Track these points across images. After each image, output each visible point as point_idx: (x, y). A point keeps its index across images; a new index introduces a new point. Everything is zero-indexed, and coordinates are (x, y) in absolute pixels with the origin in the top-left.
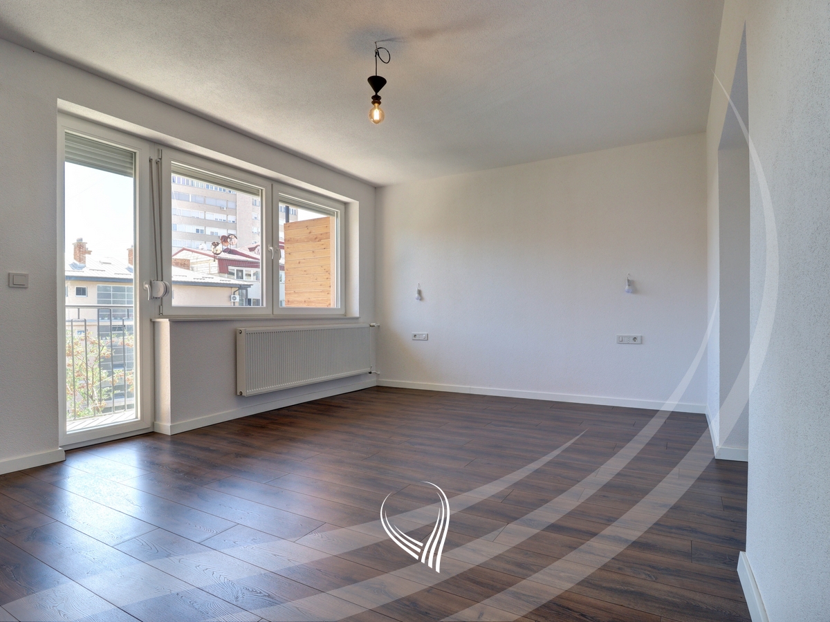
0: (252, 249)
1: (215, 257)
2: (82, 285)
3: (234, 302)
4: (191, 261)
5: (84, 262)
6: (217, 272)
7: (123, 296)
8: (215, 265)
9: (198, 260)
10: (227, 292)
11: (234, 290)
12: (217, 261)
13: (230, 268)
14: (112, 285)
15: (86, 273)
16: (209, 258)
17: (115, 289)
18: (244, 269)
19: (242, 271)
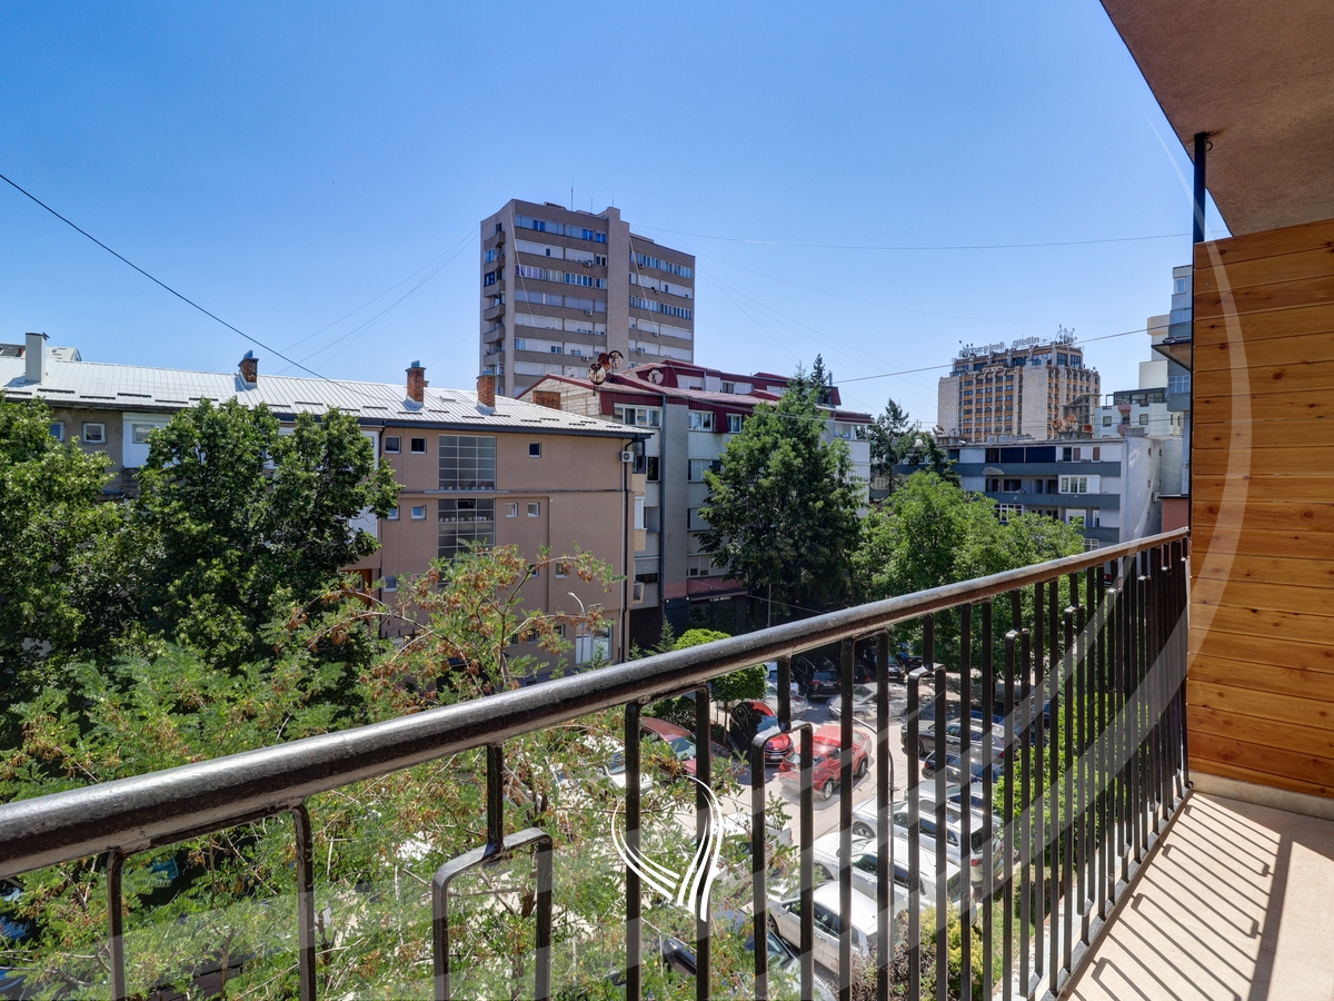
0: (643, 375)
1: (595, 389)
2: (418, 435)
3: (626, 463)
4: (562, 395)
5: (422, 400)
6: (598, 413)
7: (472, 453)
8: (595, 401)
9: (570, 394)
10: (615, 445)
11: (626, 442)
12: (598, 395)
13: (617, 405)
14: (458, 435)
15: (426, 416)
16: (586, 390)
17: (464, 442)
18: (637, 407)
19: (633, 411)
